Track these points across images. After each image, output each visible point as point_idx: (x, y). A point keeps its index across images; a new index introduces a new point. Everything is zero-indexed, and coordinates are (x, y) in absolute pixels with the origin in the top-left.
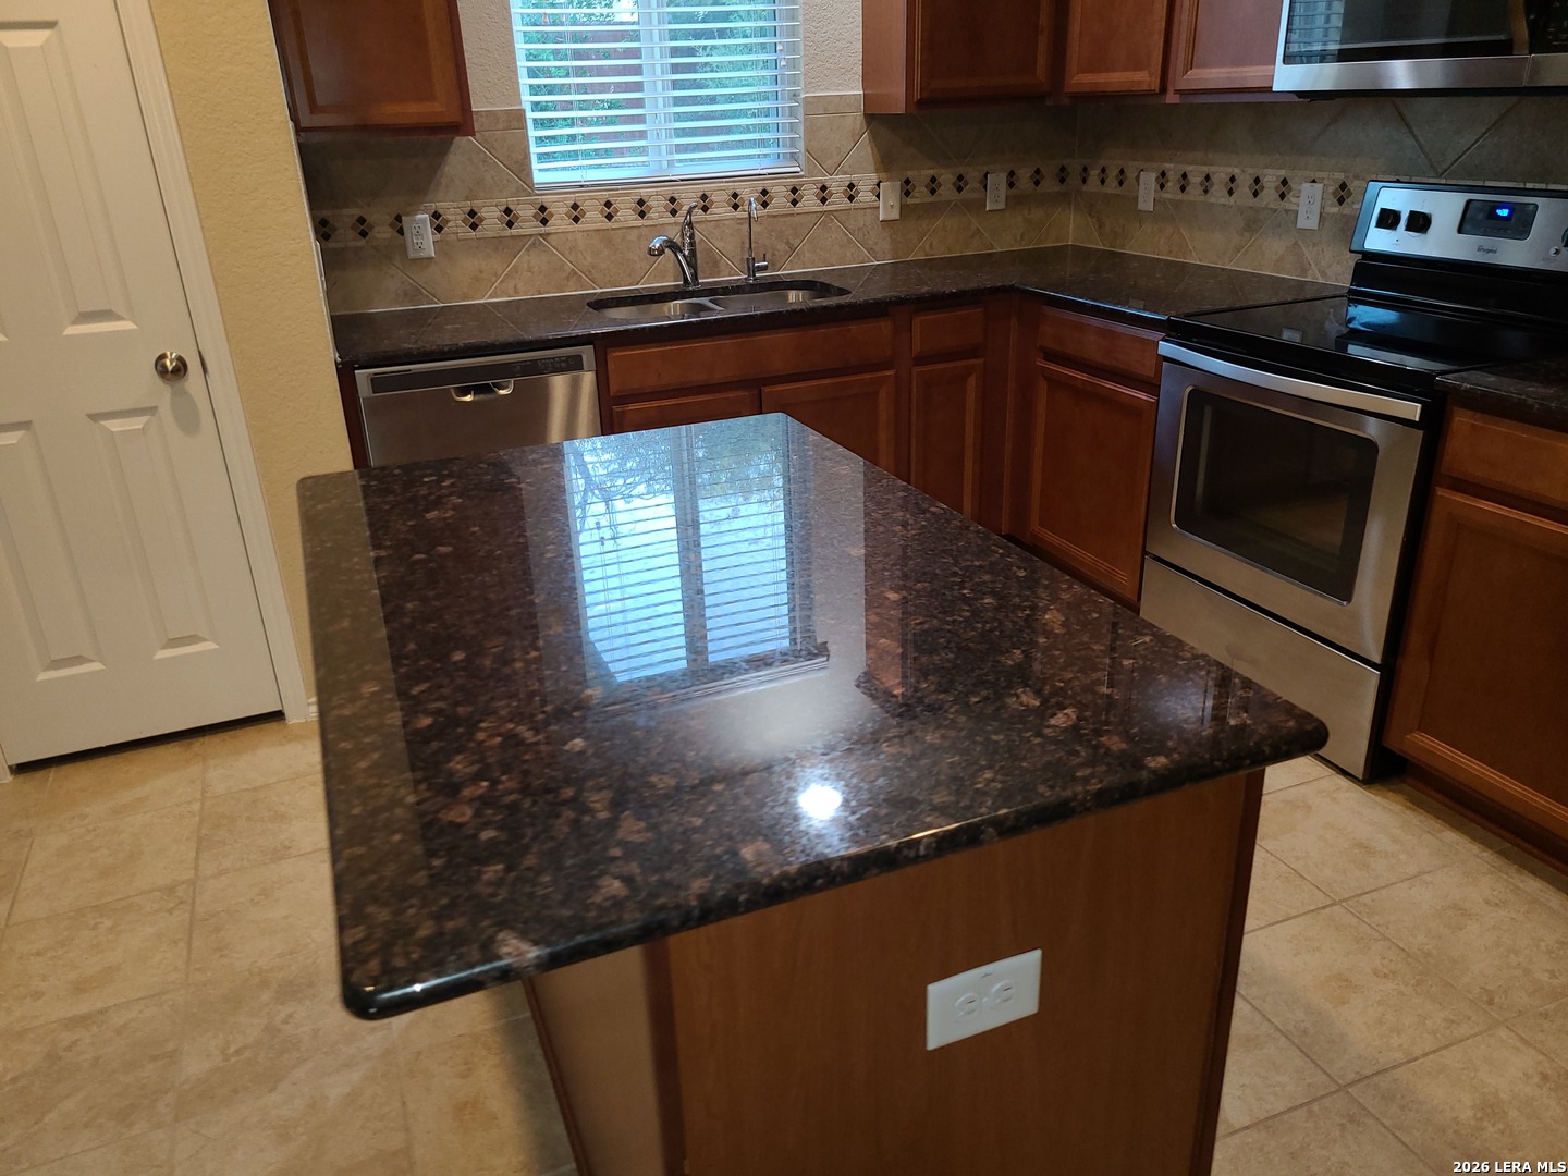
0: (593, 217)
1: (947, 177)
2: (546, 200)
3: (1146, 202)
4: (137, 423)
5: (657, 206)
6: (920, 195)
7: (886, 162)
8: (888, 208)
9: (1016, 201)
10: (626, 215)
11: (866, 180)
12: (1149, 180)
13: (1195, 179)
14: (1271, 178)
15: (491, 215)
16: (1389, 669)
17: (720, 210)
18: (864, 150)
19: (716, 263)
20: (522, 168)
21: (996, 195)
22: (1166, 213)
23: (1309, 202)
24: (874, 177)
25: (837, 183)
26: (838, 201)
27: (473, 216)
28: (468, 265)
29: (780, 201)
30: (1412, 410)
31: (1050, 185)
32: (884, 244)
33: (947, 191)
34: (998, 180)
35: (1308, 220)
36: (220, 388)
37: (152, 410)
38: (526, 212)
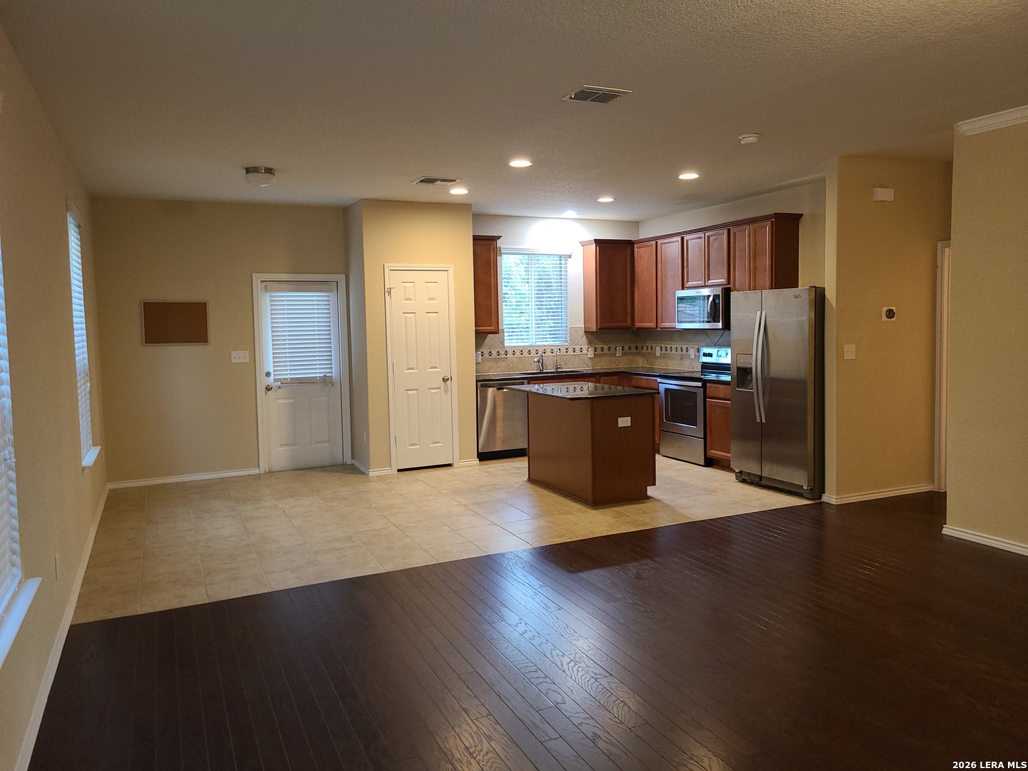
0: (518, 354)
1: (606, 347)
2: (507, 350)
3: (658, 354)
4: (437, 390)
5: (533, 352)
6: (599, 351)
7: (590, 343)
8: (591, 354)
9: (624, 354)
10: (526, 354)
11: (585, 347)
12: (658, 348)
13: (669, 348)
14: (684, 347)
15: (494, 353)
16: (705, 438)
17: (548, 354)
18: (584, 339)
19: (547, 366)
20: (503, 342)
21: (619, 353)
22: (663, 356)
23: (692, 352)
24: (587, 347)
25: (578, 348)
26: (578, 352)
27: (490, 354)
28: (488, 364)
29: (563, 351)
30: (699, 384)
31: (633, 350)
32: (589, 363)
33: (606, 351)
34: (619, 348)
35: (692, 357)
36: (454, 385)
37: (439, 388)
38: (502, 352)
